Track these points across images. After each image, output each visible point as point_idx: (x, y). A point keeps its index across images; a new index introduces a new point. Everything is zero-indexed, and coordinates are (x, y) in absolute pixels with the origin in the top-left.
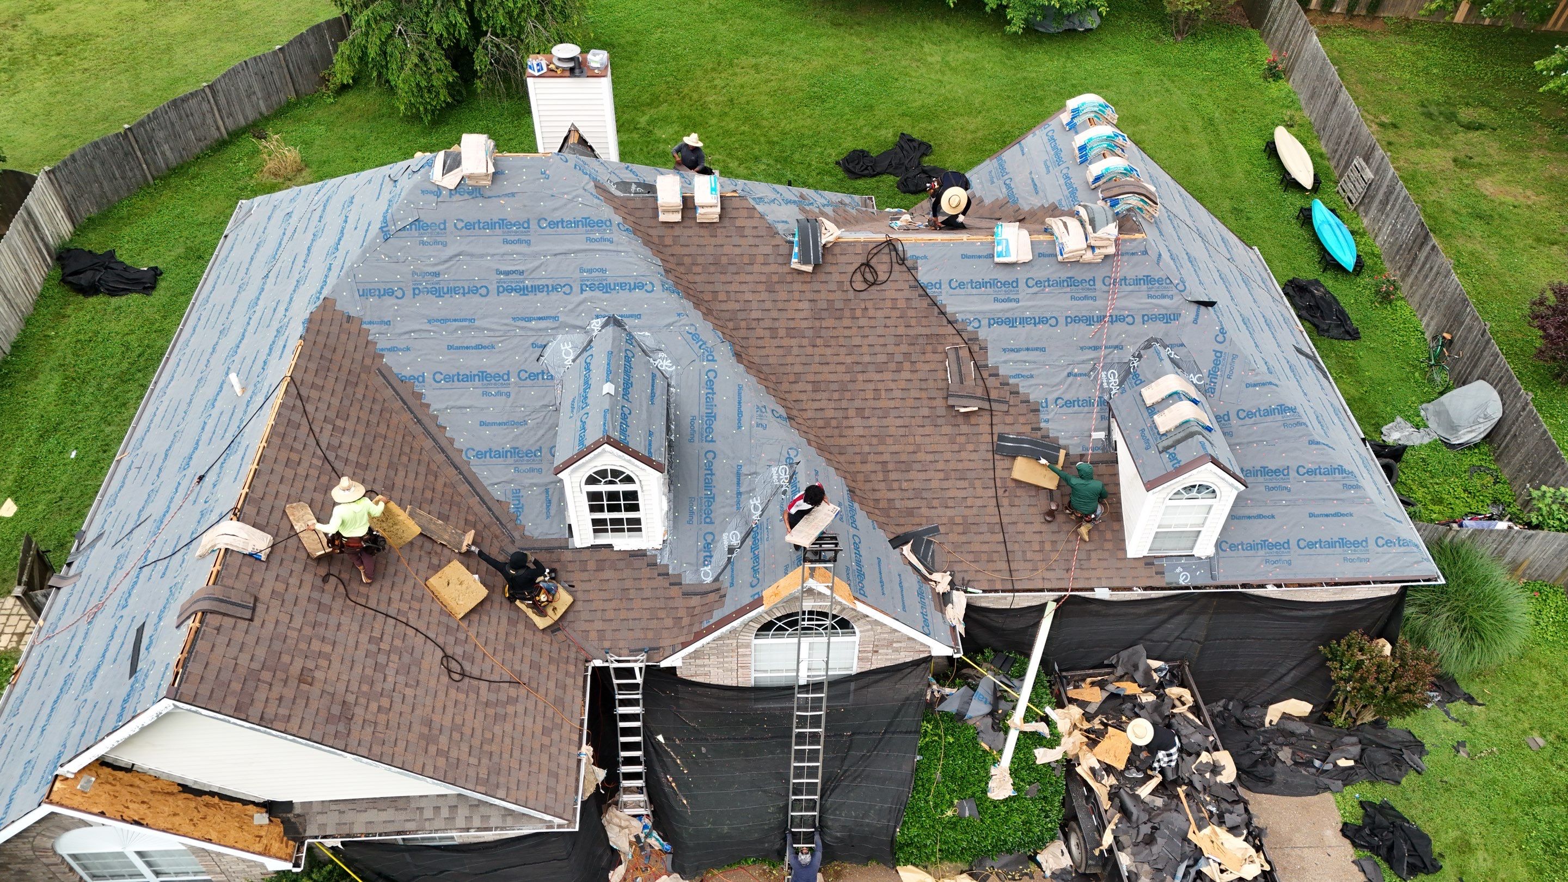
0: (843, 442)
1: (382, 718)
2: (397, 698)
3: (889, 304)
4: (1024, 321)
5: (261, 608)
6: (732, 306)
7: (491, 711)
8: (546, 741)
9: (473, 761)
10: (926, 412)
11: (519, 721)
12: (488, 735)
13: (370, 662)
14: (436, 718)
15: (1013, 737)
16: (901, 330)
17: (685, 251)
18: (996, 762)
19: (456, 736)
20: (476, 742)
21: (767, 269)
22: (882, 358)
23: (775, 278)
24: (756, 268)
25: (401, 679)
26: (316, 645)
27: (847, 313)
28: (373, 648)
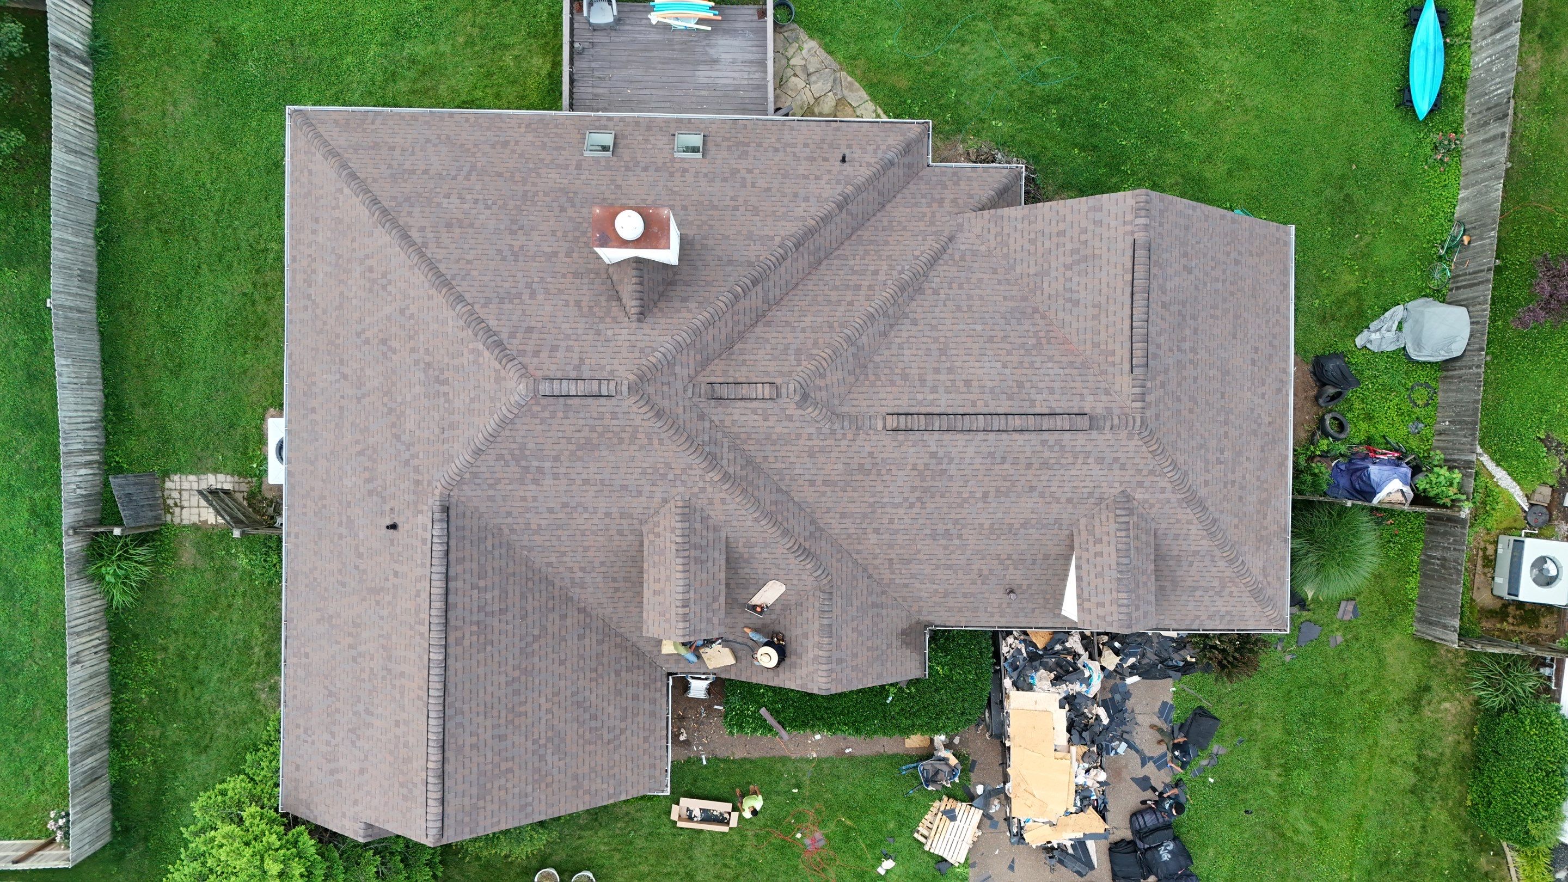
1: (550, 790)
2: (555, 771)
7: (611, 746)
8: (647, 745)
9: (605, 786)
11: (629, 743)
12: (612, 764)
14: (580, 772)
17: (742, 430)
19: (593, 775)
20: (605, 773)
21: (810, 443)
23: (816, 449)
24: (801, 442)
28: (536, 747)
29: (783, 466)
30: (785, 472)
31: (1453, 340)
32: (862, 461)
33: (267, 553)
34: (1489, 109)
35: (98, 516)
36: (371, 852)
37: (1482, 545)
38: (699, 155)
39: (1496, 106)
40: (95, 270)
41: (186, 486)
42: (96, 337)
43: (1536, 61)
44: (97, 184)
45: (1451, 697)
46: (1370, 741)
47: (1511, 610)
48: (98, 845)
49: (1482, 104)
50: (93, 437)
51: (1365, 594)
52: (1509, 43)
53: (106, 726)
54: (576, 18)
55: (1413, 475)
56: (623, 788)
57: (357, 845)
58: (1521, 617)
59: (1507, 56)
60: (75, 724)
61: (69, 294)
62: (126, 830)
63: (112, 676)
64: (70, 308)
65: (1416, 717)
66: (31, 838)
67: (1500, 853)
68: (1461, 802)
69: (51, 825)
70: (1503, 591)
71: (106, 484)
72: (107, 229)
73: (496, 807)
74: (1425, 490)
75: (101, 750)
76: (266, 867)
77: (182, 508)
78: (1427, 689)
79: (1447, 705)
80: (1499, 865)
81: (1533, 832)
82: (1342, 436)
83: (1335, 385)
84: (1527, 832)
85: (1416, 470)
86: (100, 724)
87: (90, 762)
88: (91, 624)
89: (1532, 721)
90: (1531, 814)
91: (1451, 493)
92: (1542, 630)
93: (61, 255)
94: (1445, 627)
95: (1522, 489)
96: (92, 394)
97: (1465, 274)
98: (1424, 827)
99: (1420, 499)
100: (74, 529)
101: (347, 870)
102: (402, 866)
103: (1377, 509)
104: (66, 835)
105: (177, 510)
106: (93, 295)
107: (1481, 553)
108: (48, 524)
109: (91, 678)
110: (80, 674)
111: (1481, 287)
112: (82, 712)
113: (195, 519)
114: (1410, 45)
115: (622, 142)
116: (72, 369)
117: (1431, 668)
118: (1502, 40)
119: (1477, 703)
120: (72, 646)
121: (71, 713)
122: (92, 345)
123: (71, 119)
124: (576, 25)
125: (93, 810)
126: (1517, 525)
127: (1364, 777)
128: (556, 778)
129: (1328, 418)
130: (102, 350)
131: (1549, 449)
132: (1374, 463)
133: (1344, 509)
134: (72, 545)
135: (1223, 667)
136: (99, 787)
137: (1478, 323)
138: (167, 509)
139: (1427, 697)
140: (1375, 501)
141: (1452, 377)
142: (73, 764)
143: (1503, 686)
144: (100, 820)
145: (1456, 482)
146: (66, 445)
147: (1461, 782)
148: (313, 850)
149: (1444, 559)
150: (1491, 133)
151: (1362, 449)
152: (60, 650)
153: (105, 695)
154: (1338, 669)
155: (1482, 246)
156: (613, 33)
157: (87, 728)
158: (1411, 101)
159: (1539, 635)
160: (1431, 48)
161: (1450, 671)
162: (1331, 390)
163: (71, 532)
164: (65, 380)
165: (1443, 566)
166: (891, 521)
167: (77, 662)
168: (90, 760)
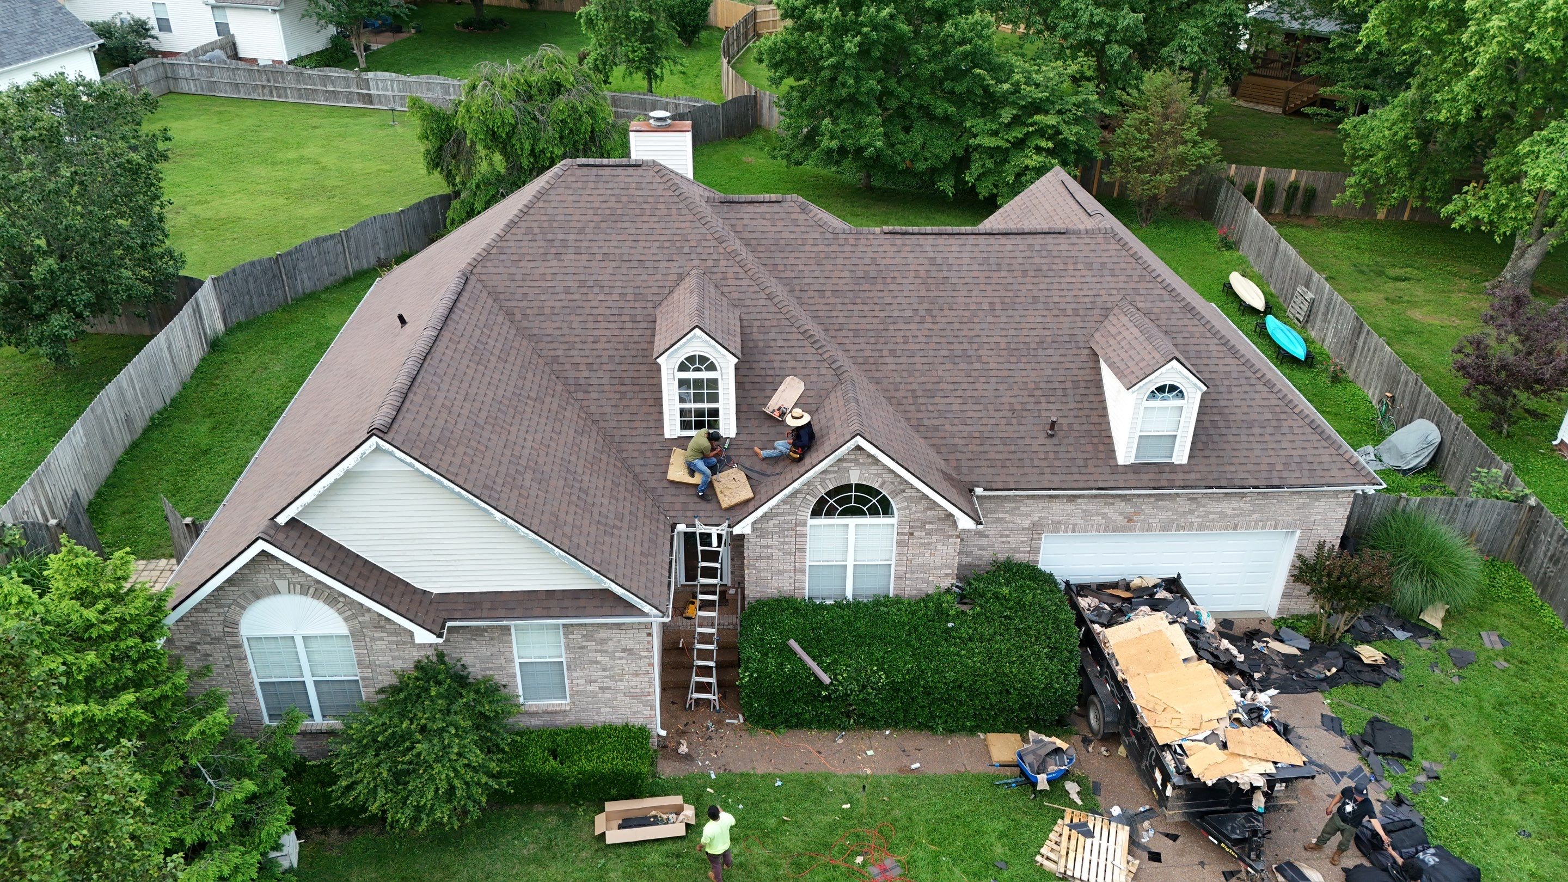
1: (522, 500)
2: (533, 494)
7: (602, 527)
11: (622, 541)
12: (600, 540)
14: (562, 515)
19: (577, 531)
20: (592, 540)
25: (535, 485)
26: (474, 443)
29: (793, 275)
30: (795, 281)
31: (1426, 438)
32: (867, 268)
40: (138, 432)
61: (114, 413)
64: (109, 422)
93: (126, 386)
106: (126, 443)
116: (82, 447)
123: (181, 343)
137: (1434, 413)
146: (43, 473)
150: (1361, 345)
158: (1288, 353)
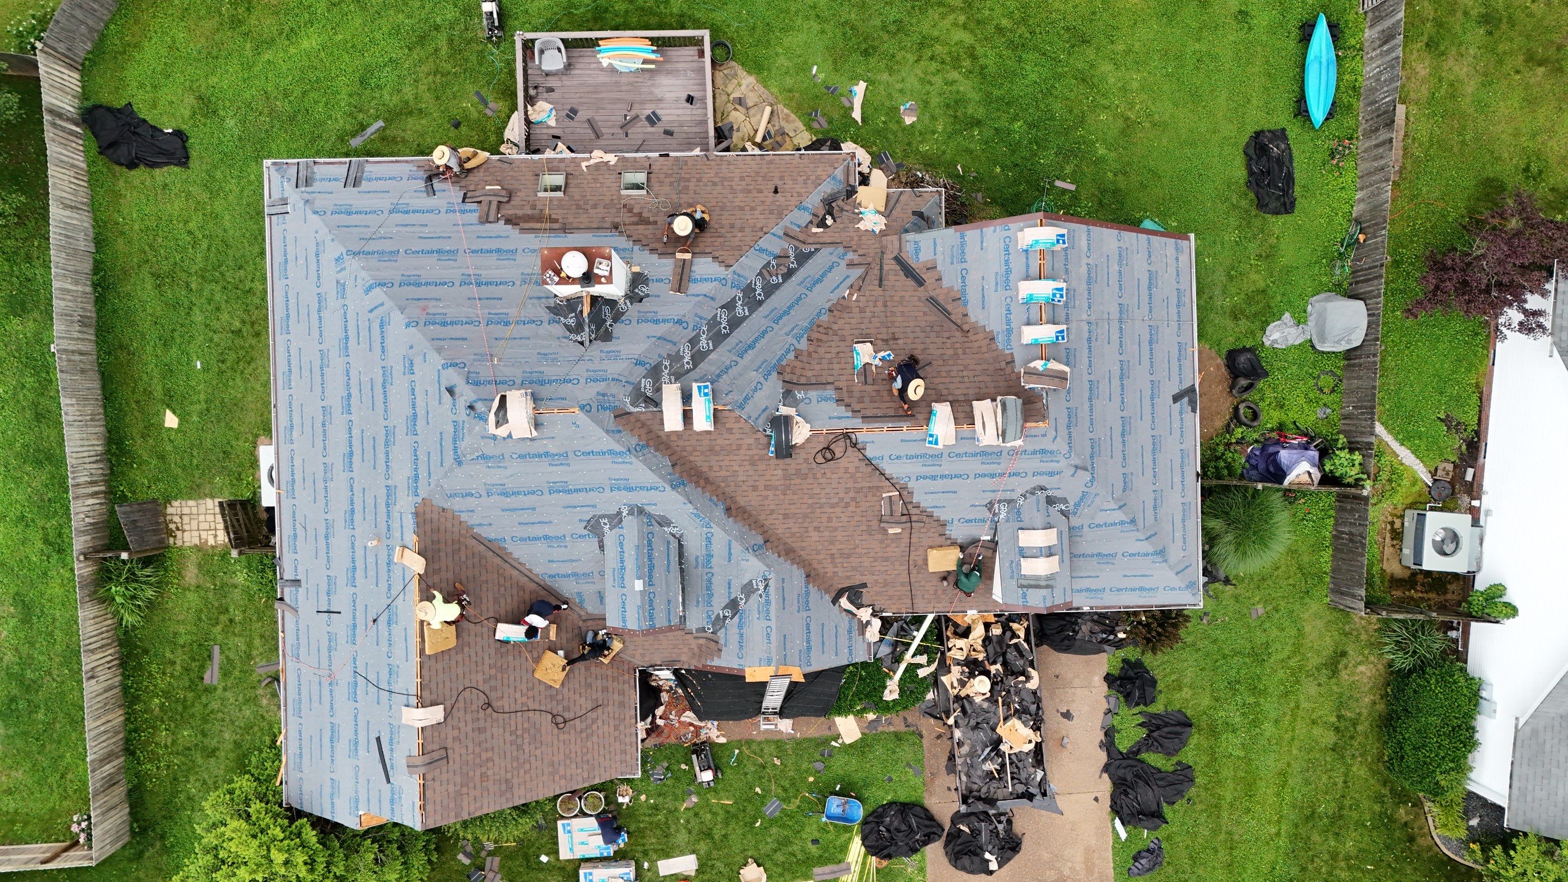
0: (804, 544)
1: (528, 776)
2: (533, 759)
3: (842, 470)
4: (942, 477)
5: (450, 752)
6: (723, 473)
7: (584, 735)
8: (617, 733)
9: (579, 771)
10: (864, 528)
11: (600, 731)
12: (585, 750)
13: (514, 747)
14: (555, 759)
15: (903, 666)
16: (850, 485)
17: (687, 443)
18: (891, 678)
19: (568, 761)
20: (579, 759)
21: (750, 453)
22: (834, 500)
23: (756, 458)
24: (742, 452)
25: (533, 746)
26: (484, 756)
27: (811, 476)
28: (514, 737)
29: (728, 474)
30: (730, 479)
31: (1352, 330)
33: (263, 571)
34: (1378, 116)
35: (107, 541)
36: (369, 841)
37: (1390, 519)
38: (644, 192)
39: (1385, 113)
40: (94, 315)
41: (186, 511)
42: (97, 376)
43: (1425, 68)
44: (92, 235)
45: (1366, 661)
46: (1292, 705)
47: (1420, 578)
48: (119, 845)
49: (1373, 112)
50: (97, 470)
51: (1283, 568)
52: (1394, 55)
53: (121, 736)
54: (530, 65)
55: (1321, 457)
56: (596, 773)
57: (355, 834)
58: (1429, 584)
59: (1393, 67)
60: (93, 733)
61: (71, 339)
62: (143, 830)
63: (125, 689)
64: (73, 352)
65: (1334, 680)
66: (57, 841)
67: (1418, 804)
68: (1380, 758)
69: (75, 828)
70: (1409, 561)
71: (112, 512)
72: (103, 277)
73: (478, 793)
74: (1331, 471)
75: (117, 758)
76: (272, 857)
77: (184, 531)
78: (1344, 654)
79: (1362, 668)
80: (1417, 816)
81: (1443, 783)
82: (1255, 424)
83: (1246, 376)
84: (1437, 783)
85: (1325, 453)
86: (116, 733)
87: (108, 768)
88: (104, 642)
89: (1437, 680)
90: (1439, 766)
91: (1353, 473)
92: (1449, 596)
93: (63, 303)
94: (1354, 596)
95: (1425, 466)
96: (97, 430)
97: (1362, 270)
98: (1345, 782)
99: (1328, 480)
100: (85, 554)
101: (347, 857)
102: (398, 853)
103: (1290, 490)
104: (89, 838)
105: (179, 534)
106: (93, 338)
107: (1389, 527)
108: (60, 551)
109: (106, 691)
110: (96, 688)
111: (1376, 282)
112: (99, 723)
113: (196, 541)
114: (1305, 59)
115: (573, 182)
116: (76, 407)
117: (1346, 634)
118: (1389, 51)
119: (1390, 664)
120: (88, 662)
121: (89, 724)
122: (93, 385)
123: (66, 177)
124: (530, 72)
125: (113, 812)
126: (1421, 500)
127: (1287, 737)
128: (533, 766)
129: (1242, 407)
130: (103, 387)
131: (1449, 428)
132: (1284, 448)
133: (1256, 490)
134: (82, 569)
135: (1148, 641)
136: (118, 792)
137: (1373, 315)
138: (170, 533)
139: (1344, 661)
140: (1286, 482)
141: (1354, 365)
142: (93, 771)
143: (1411, 649)
144: (119, 821)
145: (1357, 463)
146: (74, 478)
147: (1379, 740)
148: (314, 840)
149: (1351, 534)
150: (1381, 139)
151: (1274, 435)
152: (76, 667)
153: (120, 706)
154: (1260, 638)
155: (1376, 243)
156: (564, 78)
157: (104, 738)
158: (1307, 111)
159: (1446, 601)
160: (1324, 60)
161: (1364, 637)
162: (1243, 382)
163: (82, 558)
164: (71, 418)
165: (1351, 540)
166: (830, 519)
167: (92, 677)
168: (107, 767)
